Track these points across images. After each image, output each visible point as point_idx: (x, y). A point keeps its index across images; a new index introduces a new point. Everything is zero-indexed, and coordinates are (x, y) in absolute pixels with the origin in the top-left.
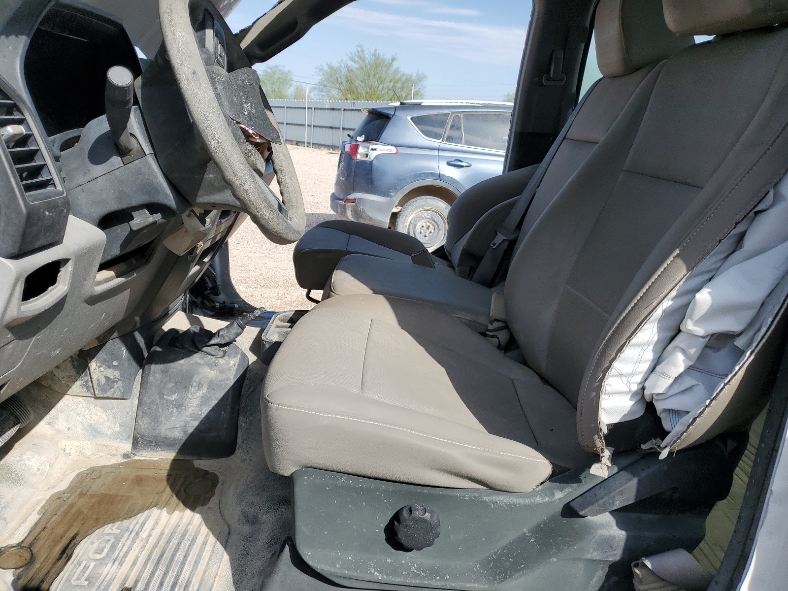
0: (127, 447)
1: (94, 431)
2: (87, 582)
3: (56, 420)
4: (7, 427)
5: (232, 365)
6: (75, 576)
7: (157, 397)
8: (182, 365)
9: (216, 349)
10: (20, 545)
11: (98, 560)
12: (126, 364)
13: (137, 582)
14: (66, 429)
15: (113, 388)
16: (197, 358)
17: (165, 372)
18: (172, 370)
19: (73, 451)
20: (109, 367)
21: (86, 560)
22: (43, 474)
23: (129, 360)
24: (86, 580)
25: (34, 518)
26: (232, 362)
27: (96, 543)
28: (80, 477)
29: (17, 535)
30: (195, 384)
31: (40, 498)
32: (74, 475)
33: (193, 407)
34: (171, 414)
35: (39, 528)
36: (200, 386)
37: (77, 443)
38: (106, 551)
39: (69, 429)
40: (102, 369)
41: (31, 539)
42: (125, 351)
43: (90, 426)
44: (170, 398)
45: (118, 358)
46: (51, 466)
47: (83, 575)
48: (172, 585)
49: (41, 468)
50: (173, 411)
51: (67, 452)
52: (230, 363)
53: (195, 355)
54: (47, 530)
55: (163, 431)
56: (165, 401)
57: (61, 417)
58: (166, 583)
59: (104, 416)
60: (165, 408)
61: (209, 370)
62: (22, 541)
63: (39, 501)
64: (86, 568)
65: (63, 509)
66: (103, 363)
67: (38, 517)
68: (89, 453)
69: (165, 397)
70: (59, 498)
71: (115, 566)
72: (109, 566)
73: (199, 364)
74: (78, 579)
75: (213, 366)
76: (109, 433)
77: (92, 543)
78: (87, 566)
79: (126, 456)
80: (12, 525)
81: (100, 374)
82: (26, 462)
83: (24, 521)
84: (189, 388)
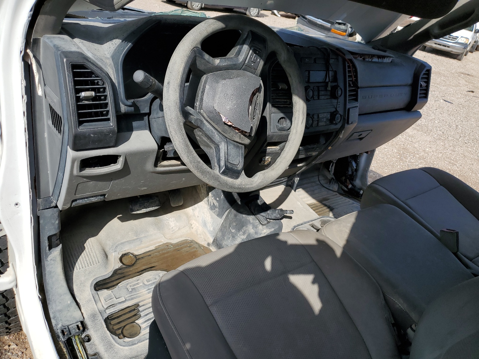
0: (211, 240)
1: (205, 224)
2: (131, 290)
3: (196, 210)
4: (152, 206)
5: (263, 233)
6: (130, 285)
7: (228, 226)
8: (243, 217)
9: (264, 219)
10: (135, 256)
11: (144, 284)
12: (222, 202)
13: (143, 305)
14: (197, 216)
15: (215, 210)
16: (251, 218)
17: (235, 216)
18: (238, 217)
19: (194, 228)
20: (215, 199)
21: (141, 281)
22: (173, 231)
23: (224, 201)
24: (132, 289)
25: (152, 248)
26: (265, 231)
27: (151, 276)
28: (185, 241)
29: (140, 251)
30: (243, 230)
31: (163, 241)
32: (185, 239)
33: (238, 241)
34: (229, 238)
35: (149, 253)
36: (244, 233)
37: (198, 225)
38: (150, 282)
39: (198, 217)
40: (213, 198)
41: (141, 256)
42: (222, 196)
43: (205, 220)
44: (232, 230)
45: (220, 198)
46: (179, 229)
47: (133, 286)
48: (149, 319)
49: (174, 228)
50: (230, 237)
51: (192, 226)
52: (263, 231)
53: (251, 216)
54: (150, 256)
55: (224, 244)
56: (229, 230)
57: (198, 209)
58: (148, 316)
59: (210, 220)
60: (228, 234)
61: (251, 228)
62: (138, 255)
63: (161, 242)
64: (138, 284)
65: (164, 252)
66: (213, 196)
67: (154, 248)
68: (199, 233)
69: (230, 228)
70: (167, 246)
71: (146, 292)
72: (145, 290)
73: (250, 222)
74: (130, 286)
75: (255, 227)
76: (209, 229)
77: (151, 275)
78: (138, 283)
79: (209, 244)
80: (143, 245)
81: (212, 200)
82: (170, 222)
83: (147, 247)
84: (240, 231)
